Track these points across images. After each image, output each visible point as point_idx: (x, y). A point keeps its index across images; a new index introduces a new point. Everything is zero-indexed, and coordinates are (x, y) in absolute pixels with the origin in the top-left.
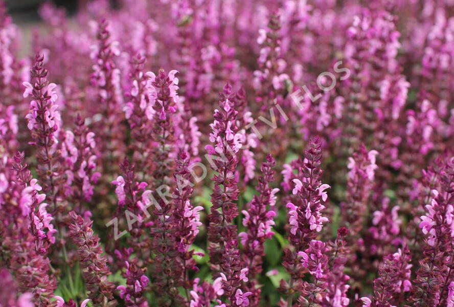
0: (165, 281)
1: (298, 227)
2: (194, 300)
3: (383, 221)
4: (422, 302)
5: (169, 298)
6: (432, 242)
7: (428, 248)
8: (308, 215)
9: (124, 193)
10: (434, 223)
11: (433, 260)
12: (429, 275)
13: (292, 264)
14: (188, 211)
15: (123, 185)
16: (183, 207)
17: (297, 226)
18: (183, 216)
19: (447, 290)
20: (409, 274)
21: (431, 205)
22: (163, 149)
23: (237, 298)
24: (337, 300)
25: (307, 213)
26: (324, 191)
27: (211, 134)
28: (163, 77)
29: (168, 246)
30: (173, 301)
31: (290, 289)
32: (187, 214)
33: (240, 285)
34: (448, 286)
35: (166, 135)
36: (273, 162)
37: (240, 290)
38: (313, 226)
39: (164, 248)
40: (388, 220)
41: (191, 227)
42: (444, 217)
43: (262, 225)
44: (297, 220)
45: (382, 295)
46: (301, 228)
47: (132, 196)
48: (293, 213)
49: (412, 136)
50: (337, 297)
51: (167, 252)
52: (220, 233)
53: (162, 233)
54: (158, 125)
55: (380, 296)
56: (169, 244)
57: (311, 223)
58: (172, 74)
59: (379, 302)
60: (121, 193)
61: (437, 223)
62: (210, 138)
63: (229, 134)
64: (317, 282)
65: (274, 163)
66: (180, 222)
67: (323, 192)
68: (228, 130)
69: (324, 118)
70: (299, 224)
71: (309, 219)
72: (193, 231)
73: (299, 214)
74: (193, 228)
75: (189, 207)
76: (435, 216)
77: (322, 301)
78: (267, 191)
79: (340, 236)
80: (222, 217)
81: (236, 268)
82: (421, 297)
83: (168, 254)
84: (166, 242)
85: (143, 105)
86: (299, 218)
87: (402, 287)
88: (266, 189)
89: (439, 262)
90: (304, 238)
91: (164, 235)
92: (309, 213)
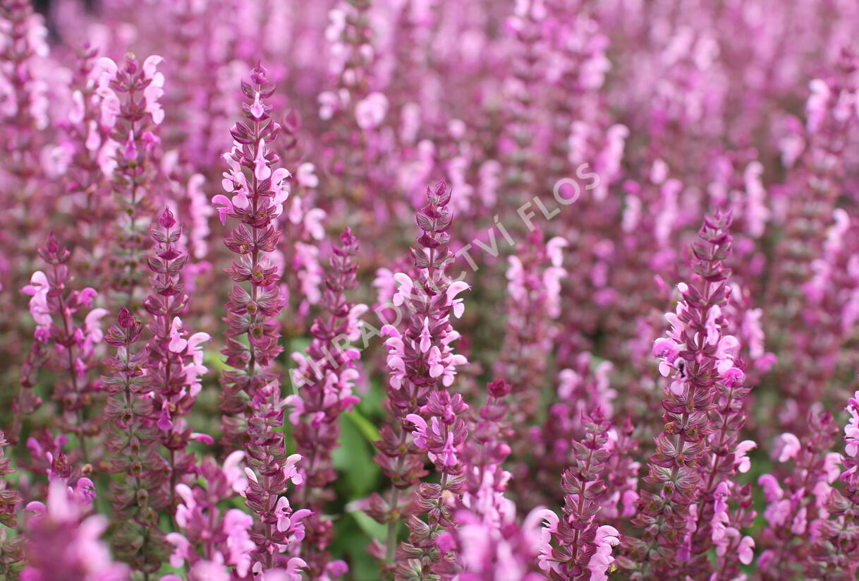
0: (131, 494)
1: (405, 373)
2: (184, 503)
3: (579, 392)
4: (662, 527)
5: (140, 533)
6: (679, 388)
7: (671, 401)
8: (425, 345)
9: (48, 311)
10: (682, 347)
11: (683, 429)
12: (673, 463)
13: (393, 456)
14: (176, 341)
15: (46, 291)
16: (168, 332)
17: (404, 370)
18: (167, 351)
19: (712, 502)
20: (633, 482)
21: (674, 311)
22: (133, 227)
23: (279, 516)
24: (485, 496)
25: (423, 340)
26: (457, 297)
27: (225, 174)
28: (131, 69)
29: (136, 415)
30: (147, 540)
31: (390, 513)
32: (177, 346)
33: (285, 489)
34: (712, 492)
35: (139, 197)
36: (355, 245)
37: (284, 499)
38: (435, 371)
39: (128, 417)
40: (589, 389)
41: (184, 379)
42: (703, 333)
43: (333, 377)
44: (402, 358)
45: (580, 505)
46: (410, 375)
47: (64, 317)
48: (395, 343)
49: (634, 233)
50: (485, 490)
51: (134, 429)
52: (246, 389)
53: (123, 386)
54: (120, 173)
55: (577, 506)
56: (139, 411)
57: (430, 363)
58: (151, 64)
59: (575, 516)
60: (41, 310)
61: (689, 348)
62: (224, 181)
63: (262, 167)
64: (445, 479)
65: (357, 248)
66: (160, 364)
67: (454, 299)
68: (260, 160)
69: (460, 192)
70: (406, 367)
71: (428, 354)
72: (188, 388)
73: (407, 346)
74: (189, 381)
75: (179, 331)
76: (684, 335)
77: (454, 505)
78: (342, 306)
79: (493, 399)
80: (249, 354)
81: (275, 450)
82: (661, 513)
83: (135, 435)
84: (132, 407)
85: (93, 143)
86: (406, 353)
87: (620, 505)
88: (339, 304)
89: (693, 431)
90: (418, 400)
91: (127, 391)
92: (426, 340)
